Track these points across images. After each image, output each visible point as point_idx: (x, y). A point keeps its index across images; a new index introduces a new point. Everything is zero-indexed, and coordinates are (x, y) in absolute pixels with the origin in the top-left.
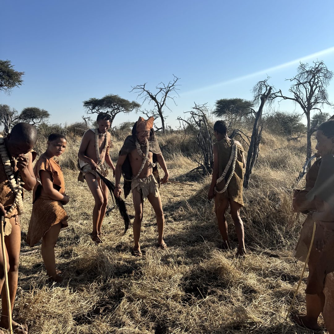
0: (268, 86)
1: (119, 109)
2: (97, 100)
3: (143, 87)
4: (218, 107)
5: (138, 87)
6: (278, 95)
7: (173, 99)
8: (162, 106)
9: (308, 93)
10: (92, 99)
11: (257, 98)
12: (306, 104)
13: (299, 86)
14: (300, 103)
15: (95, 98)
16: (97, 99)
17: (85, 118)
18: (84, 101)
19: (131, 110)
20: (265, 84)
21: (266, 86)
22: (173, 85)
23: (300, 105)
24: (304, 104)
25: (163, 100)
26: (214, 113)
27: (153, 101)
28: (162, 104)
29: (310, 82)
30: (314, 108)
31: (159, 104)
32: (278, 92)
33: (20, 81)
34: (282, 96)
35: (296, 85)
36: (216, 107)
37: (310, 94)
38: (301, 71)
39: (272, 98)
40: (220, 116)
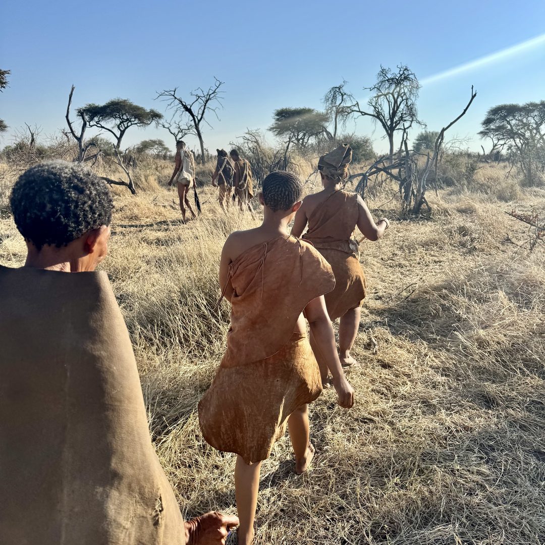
0: (345, 94)
1: (130, 121)
2: (96, 107)
3: (173, 93)
4: (278, 120)
5: (166, 93)
6: (354, 109)
7: (214, 110)
8: (199, 121)
9: (391, 109)
10: (90, 105)
11: (330, 111)
12: (389, 123)
13: (379, 99)
14: (381, 121)
15: (94, 104)
16: (97, 105)
17: (66, 133)
18: (77, 108)
19: (149, 123)
20: (341, 91)
21: (342, 94)
22: (214, 92)
23: (381, 124)
24: (386, 123)
25: (201, 112)
26: (271, 129)
27: (187, 112)
28: (199, 118)
29: (392, 94)
30: (399, 129)
31: (195, 117)
32: (355, 106)
33: (4, 83)
34: (360, 111)
35: (375, 97)
36: (274, 120)
37: (393, 109)
38: (381, 78)
39: (346, 113)
40: (281, 134)
